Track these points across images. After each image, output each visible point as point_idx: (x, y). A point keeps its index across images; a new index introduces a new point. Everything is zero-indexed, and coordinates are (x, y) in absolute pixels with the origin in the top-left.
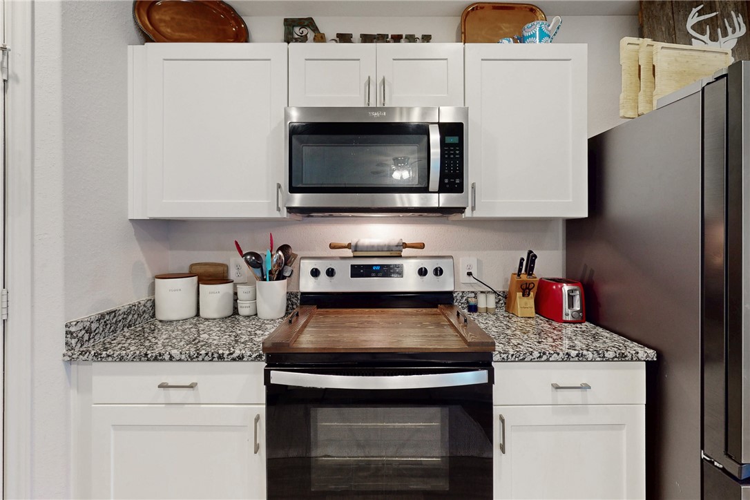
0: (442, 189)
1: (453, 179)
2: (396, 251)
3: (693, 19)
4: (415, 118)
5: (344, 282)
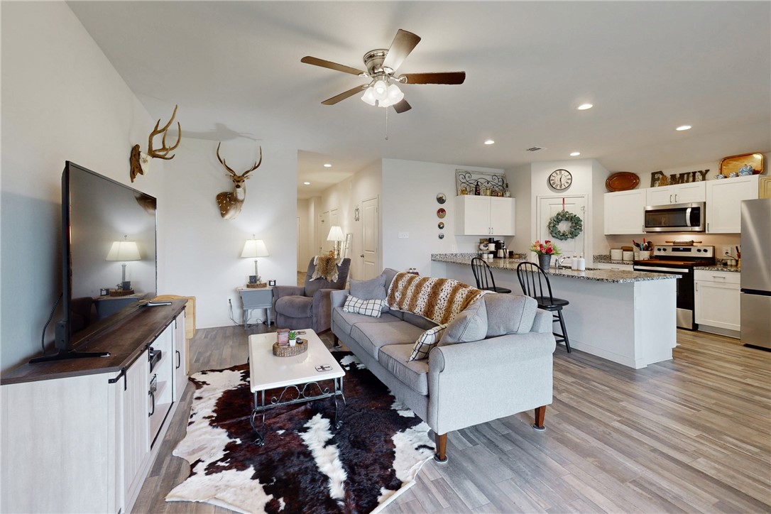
0: (692, 226)
2: (688, 243)
5: (670, 253)
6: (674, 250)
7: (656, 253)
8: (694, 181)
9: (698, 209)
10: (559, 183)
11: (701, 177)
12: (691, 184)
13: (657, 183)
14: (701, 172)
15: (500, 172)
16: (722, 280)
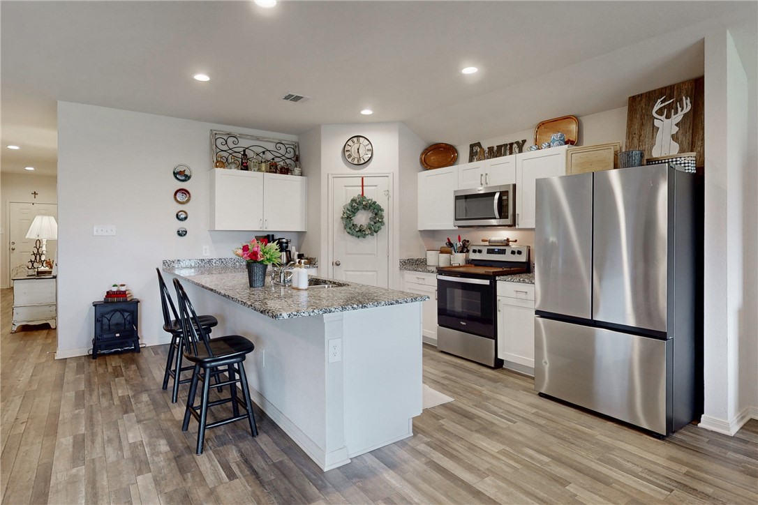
0: (501, 218)
1: (505, 213)
2: (505, 242)
3: (657, 107)
5: (485, 256)
6: (490, 252)
7: (473, 256)
8: (511, 153)
9: (506, 193)
10: (356, 155)
11: (517, 150)
13: (475, 159)
14: (517, 143)
15: (292, 138)
16: (523, 296)
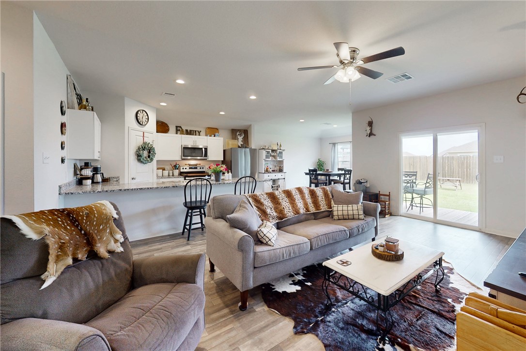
0: (204, 156)
1: (206, 155)
2: (196, 165)
3: (238, 133)
4: (201, 147)
5: (188, 170)
6: (190, 168)
9: (205, 149)
10: (142, 120)
11: (198, 134)
12: (197, 137)
13: (179, 132)
